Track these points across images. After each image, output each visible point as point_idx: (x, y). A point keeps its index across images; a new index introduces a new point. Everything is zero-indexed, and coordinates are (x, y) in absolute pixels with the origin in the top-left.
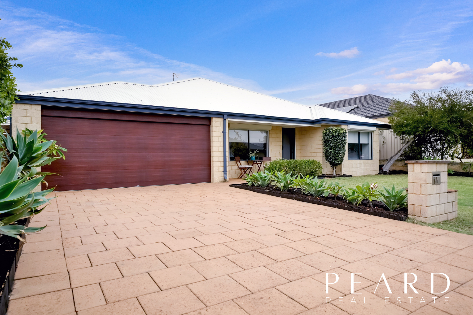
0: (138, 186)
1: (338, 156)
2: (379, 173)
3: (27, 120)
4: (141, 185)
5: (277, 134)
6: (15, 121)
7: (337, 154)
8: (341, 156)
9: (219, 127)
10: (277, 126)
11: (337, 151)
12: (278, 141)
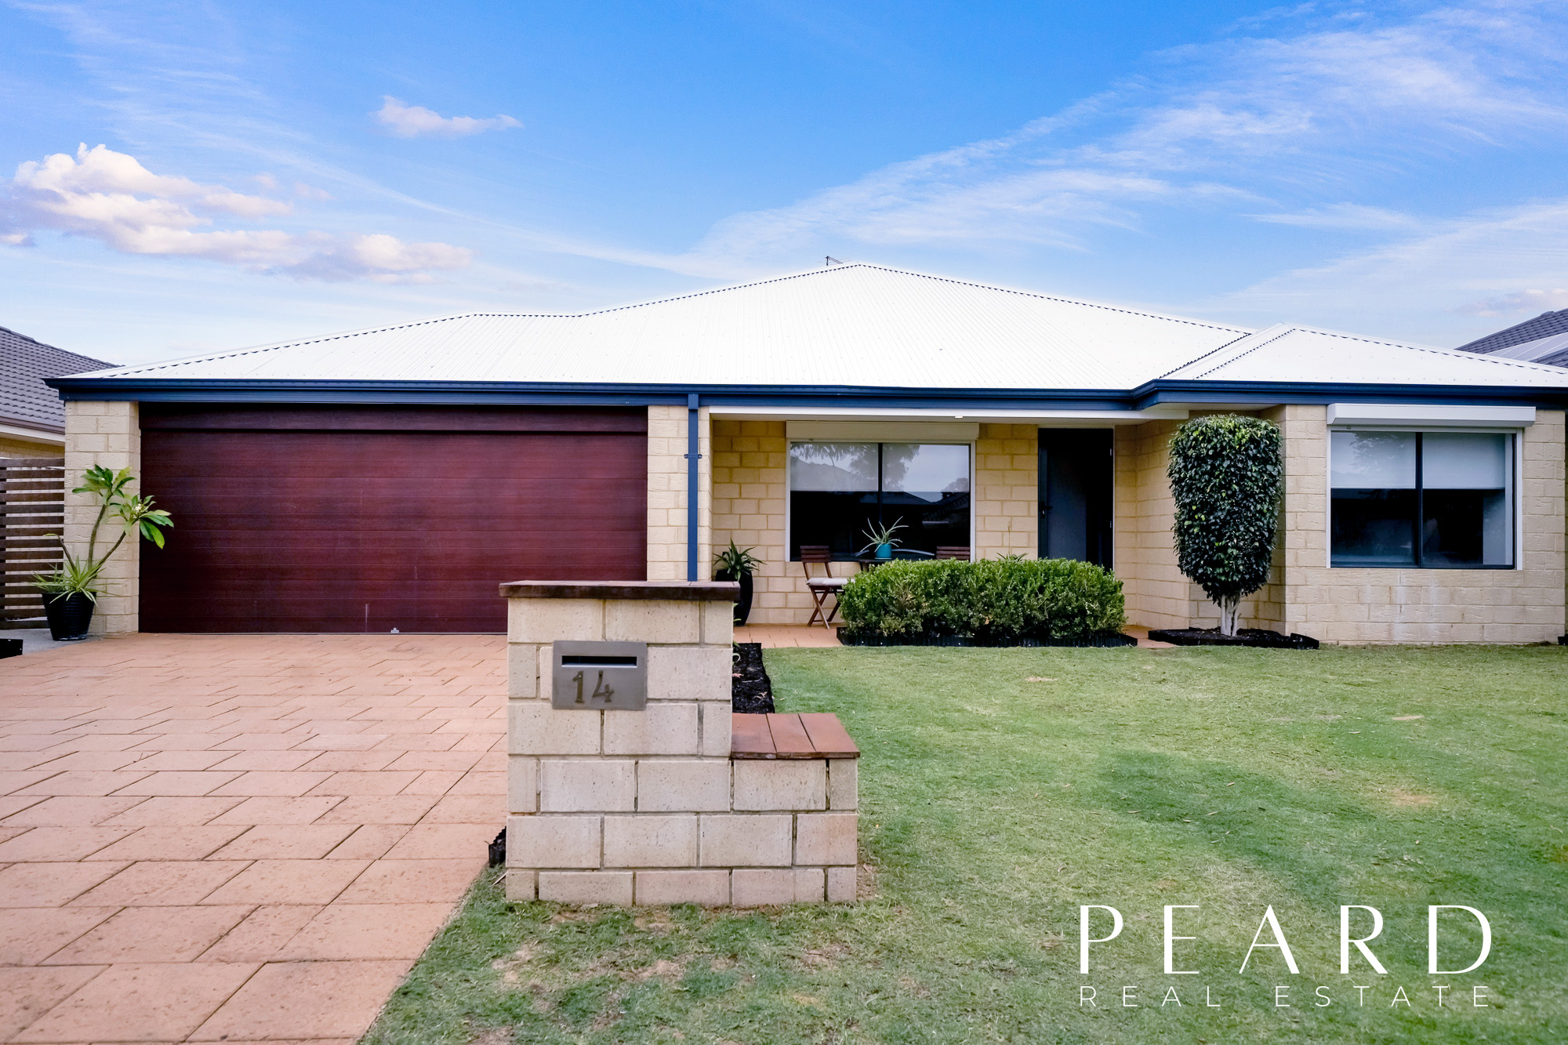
0: (395, 630)
1: (1224, 549)
2: (1560, 638)
3: (98, 443)
4: (403, 630)
5: (1013, 455)
6: (72, 446)
7: (1219, 540)
8: (1236, 547)
9: (671, 440)
10: (1013, 425)
11: (1216, 524)
12: (1016, 485)
